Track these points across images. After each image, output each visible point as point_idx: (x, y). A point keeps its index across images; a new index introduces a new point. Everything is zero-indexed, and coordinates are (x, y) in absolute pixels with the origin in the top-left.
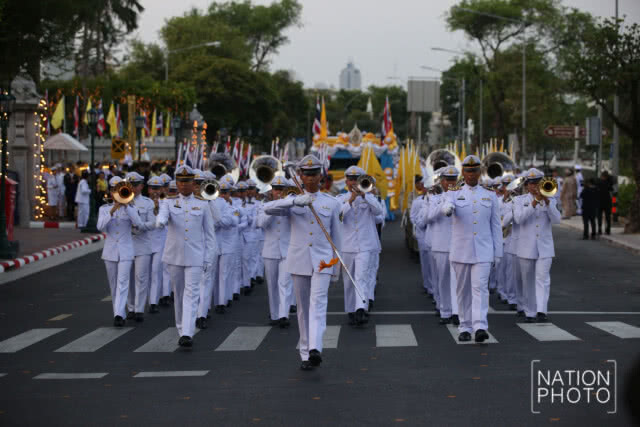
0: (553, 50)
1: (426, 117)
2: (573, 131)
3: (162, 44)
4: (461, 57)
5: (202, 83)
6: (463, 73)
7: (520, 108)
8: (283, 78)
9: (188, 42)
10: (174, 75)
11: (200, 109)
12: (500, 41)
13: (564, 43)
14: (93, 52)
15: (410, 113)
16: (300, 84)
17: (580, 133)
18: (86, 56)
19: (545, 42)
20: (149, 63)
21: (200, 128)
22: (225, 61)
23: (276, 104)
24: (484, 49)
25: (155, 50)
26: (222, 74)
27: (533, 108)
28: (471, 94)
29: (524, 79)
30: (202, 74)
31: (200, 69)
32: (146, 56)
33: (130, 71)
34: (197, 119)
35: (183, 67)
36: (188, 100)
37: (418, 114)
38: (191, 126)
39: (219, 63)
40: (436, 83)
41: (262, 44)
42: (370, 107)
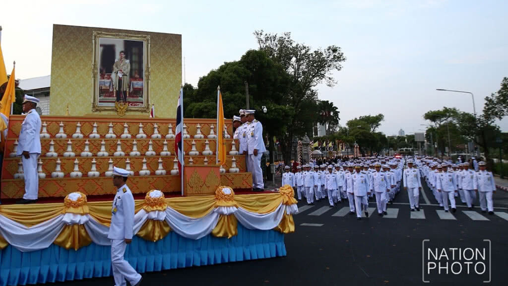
0: (458, 123)
1: (423, 143)
2: (464, 146)
3: (347, 127)
4: (430, 127)
5: (357, 136)
6: (431, 130)
7: (448, 140)
8: (380, 134)
9: (353, 126)
10: (350, 134)
11: (357, 142)
12: (441, 122)
13: (461, 121)
14: (331, 130)
15: (416, 142)
16: (385, 135)
17: (468, 146)
18: (329, 131)
19: (455, 121)
20: (344, 131)
21: (357, 147)
22: (363, 130)
23: (378, 141)
24: (436, 124)
25: (345, 128)
26: (362, 134)
27: (452, 140)
28: (434, 136)
29: (448, 132)
30: (356, 134)
32: (343, 130)
33: (340, 134)
34: (356, 145)
35: (352, 132)
36: (353, 140)
37: (419, 142)
38: (354, 147)
39: (361, 131)
40: (423, 134)
41: (374, 126)
42: (406, 140)
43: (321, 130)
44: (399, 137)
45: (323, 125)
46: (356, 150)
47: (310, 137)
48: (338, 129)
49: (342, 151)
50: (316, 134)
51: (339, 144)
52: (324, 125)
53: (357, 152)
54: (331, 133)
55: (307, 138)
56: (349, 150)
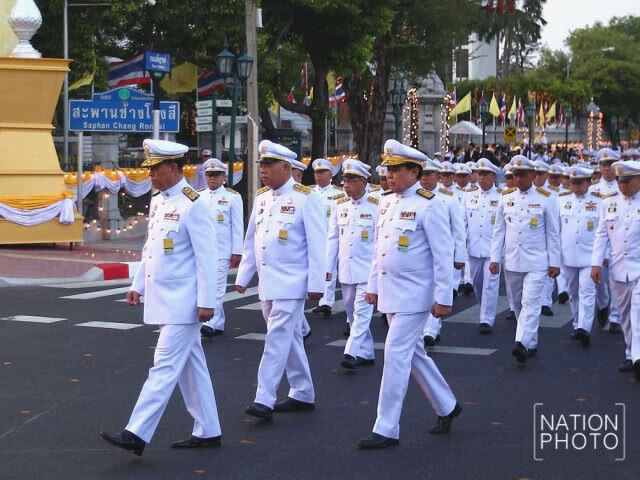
3: (567, 51)
5: (600, 81)
9: (589, 48)
10: (575, 75)
11: (596, 101)
14: (513, 60)
20: (556, 65)
21: (596, 118)
22: (619, 63)
25: (561, 55)
26: (615, 73)
30: (595, 75)
31: (598, 70)
32: (552, 60)
33: (540, 73)
34: (594, 110)
35: (583, 68)
36: (585, 94)
38: (587, 116)
39: (615, 64)
43: (481, 59)
45: (488, 41)
46: (594, 127)
47: (446, 78)
48: (535, 58)
49: (548, 127)
50: (463, 72)
51: (538, 107)
52: (493, 42)
53: (594, 134)
54: (513, 70)
55: (438, 80)
56: (572, 126)
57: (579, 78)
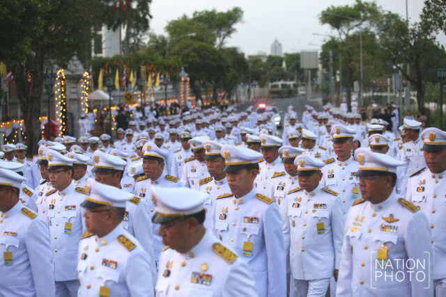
0: (377, 34)
1: (314, 71)
2: (387, 81)
3: (166, 35)
4: (328, 39)
5: (187, 56)
6: (331, 45)
7: (359, 68)
8: (233, 51)
10: (172, 52)
11: (186, 70)
12: (349, 30)
13: (384, 31)
14: (132, 40)
15: (303, 70)
16: (243, 55)
17: (391, 82)
18: (128, 43)
19: (373, 29)
20: (159, 45)
21: (185, 81)
22: (200, 44)
23: (228, 67)
24: (340, 34)
25: (162, 38)
26: (197, 51)
27: (367, 67)
28: (335, 59)
29: (361, 50)
30: (186, 52)
31: (185, 48)
32: (157, 42)
34: (184, 76)
35: (176, 48)
36: (178, 66)
37: (308, 69)
38: (179, 80)
39: (197, 44)
40: (316, 53)
41: (223, 33)
42: (284, 64)
43: (110, 42)
44: (271, 58)
45: (114, 30)
46: (185, 88)
47: (84, 59)
48: (146, 40)
49: (153, 91)
50: (99, 50)
51: (147, 74)
52: (117, 31)
53: (185, 92)
54: (132, 48)
56: (170, 87)
57: (174, 54)
